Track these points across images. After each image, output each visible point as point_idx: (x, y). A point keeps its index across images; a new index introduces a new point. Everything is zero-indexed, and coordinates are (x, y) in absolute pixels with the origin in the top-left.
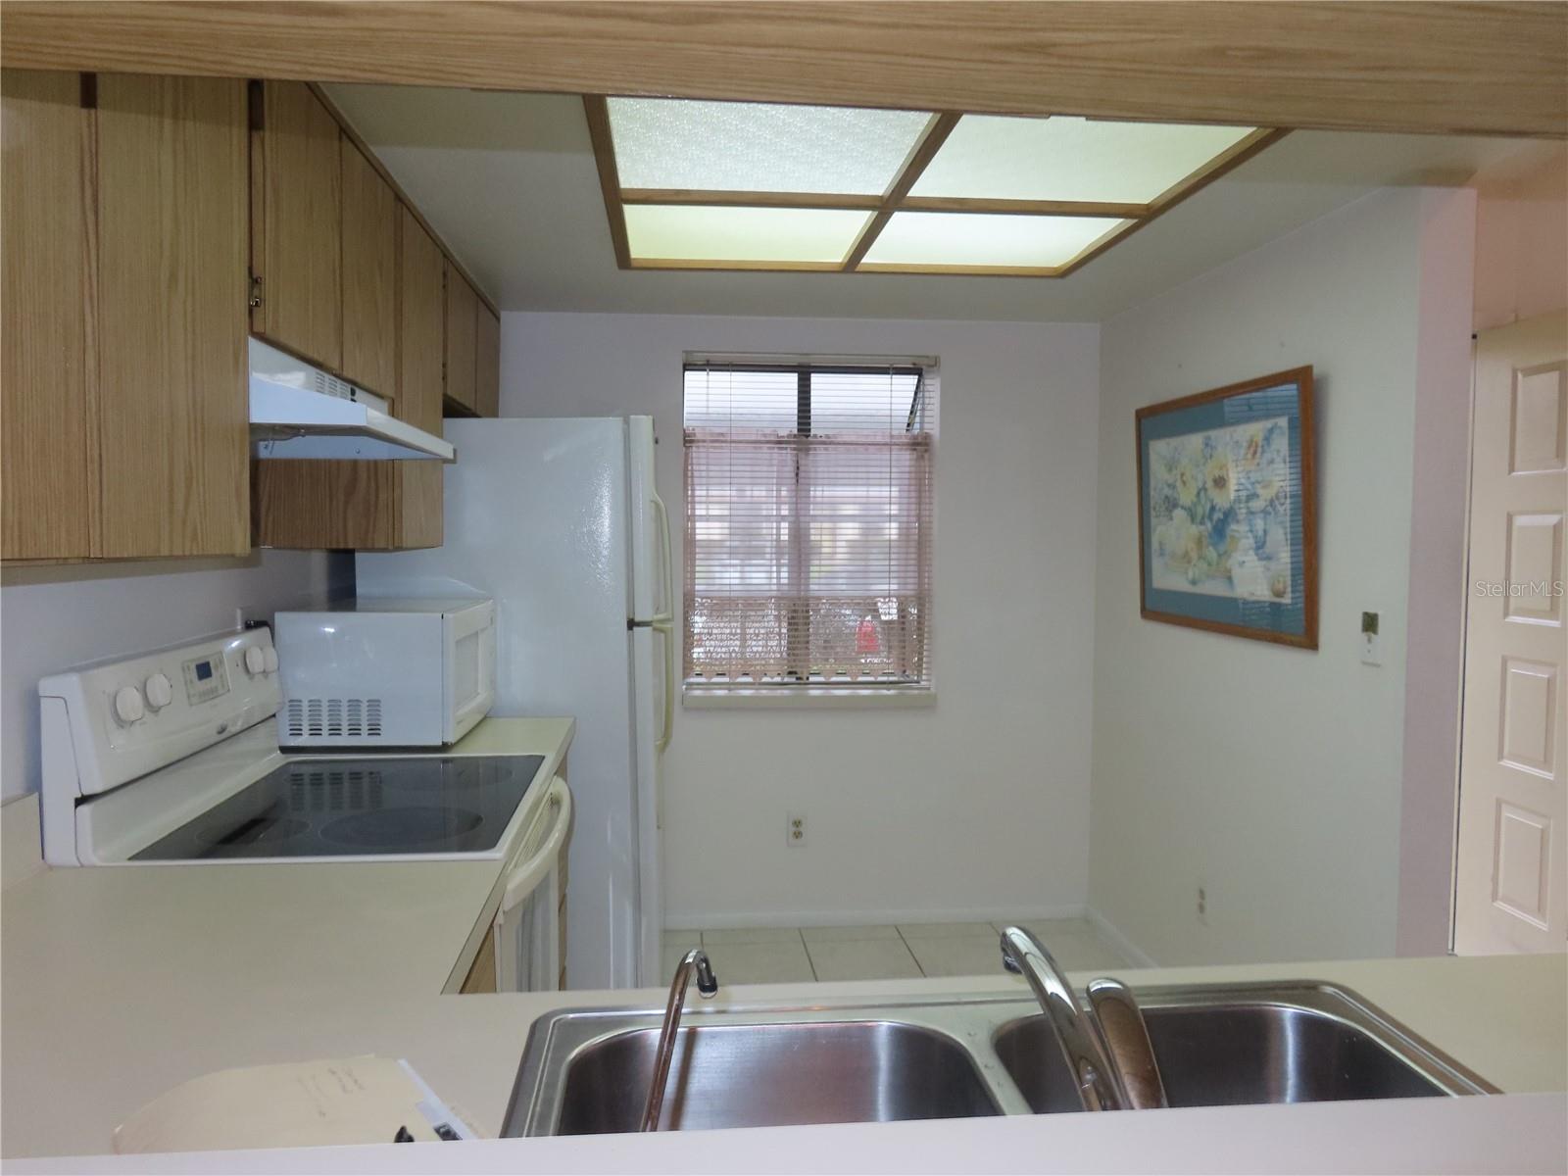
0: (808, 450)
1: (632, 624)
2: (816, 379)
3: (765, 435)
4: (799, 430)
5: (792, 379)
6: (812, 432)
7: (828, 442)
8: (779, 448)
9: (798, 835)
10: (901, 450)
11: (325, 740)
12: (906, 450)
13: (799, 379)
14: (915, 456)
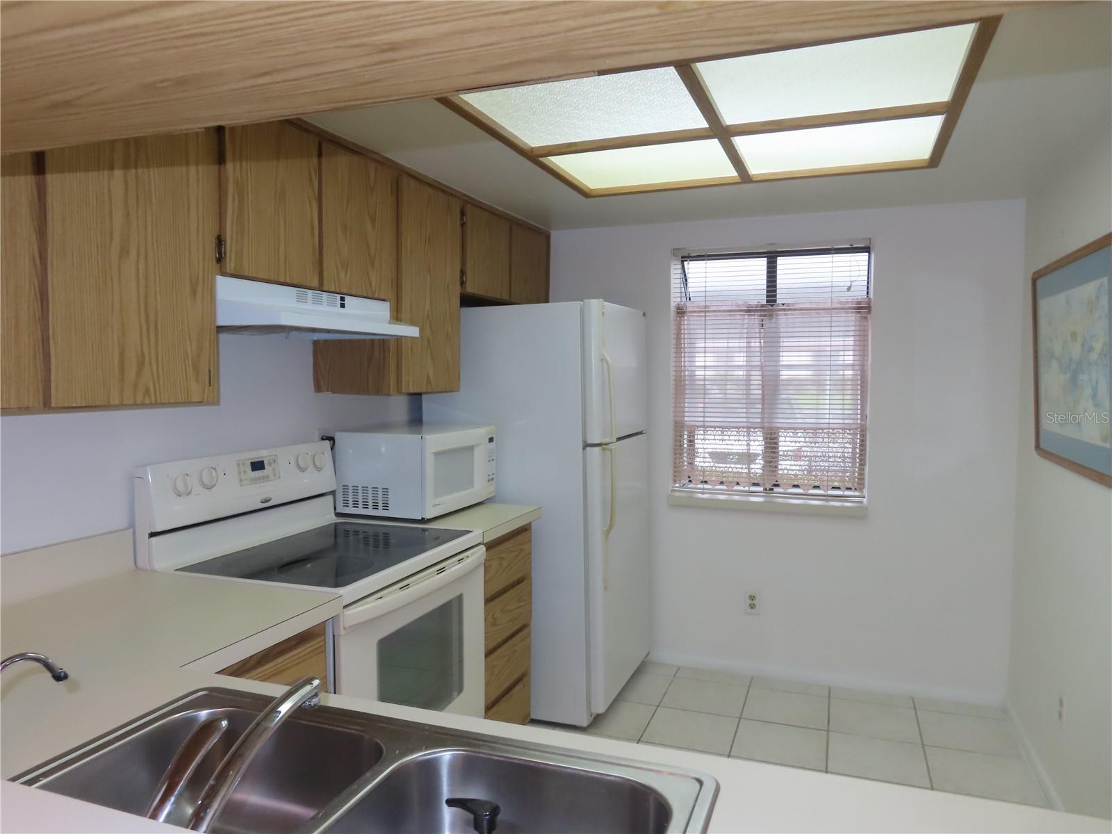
0: (771, 316)
1: (586, 445)
2: (781, 262)
3: (738, 306)
4: (767, 301)
5: (763, 262)
6: (778, 301)
7: (787, 309)
8: (749, 315)
9: (752, 606)
10: (847, 313)
11: (360, 511)
12: (852, 312)
13: (768, 263)
14: (858, 318)
